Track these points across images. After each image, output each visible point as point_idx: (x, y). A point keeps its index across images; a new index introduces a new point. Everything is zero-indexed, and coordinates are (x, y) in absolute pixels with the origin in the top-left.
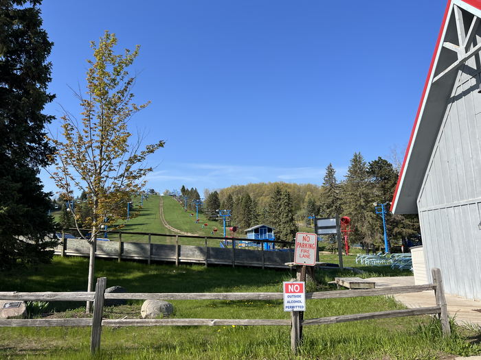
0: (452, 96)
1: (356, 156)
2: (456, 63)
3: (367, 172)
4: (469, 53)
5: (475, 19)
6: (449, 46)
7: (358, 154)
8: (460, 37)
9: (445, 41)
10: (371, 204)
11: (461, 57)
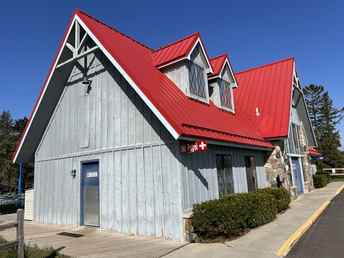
0: (69, 81)
1: (4, 113)
2: (71, 60)
3: (13, 128)
4: (80, 55)
5: (86, 34)
6: (69, 46)
7: (6, 112)
8: (76, 42)
9: (67, 42)
10: (11, 153)
11: (75, 56)
